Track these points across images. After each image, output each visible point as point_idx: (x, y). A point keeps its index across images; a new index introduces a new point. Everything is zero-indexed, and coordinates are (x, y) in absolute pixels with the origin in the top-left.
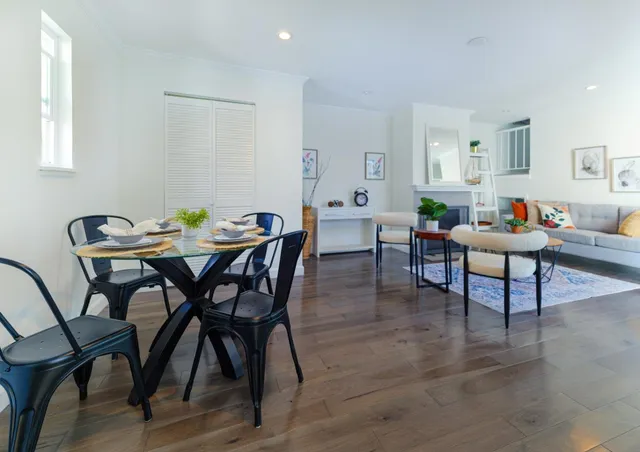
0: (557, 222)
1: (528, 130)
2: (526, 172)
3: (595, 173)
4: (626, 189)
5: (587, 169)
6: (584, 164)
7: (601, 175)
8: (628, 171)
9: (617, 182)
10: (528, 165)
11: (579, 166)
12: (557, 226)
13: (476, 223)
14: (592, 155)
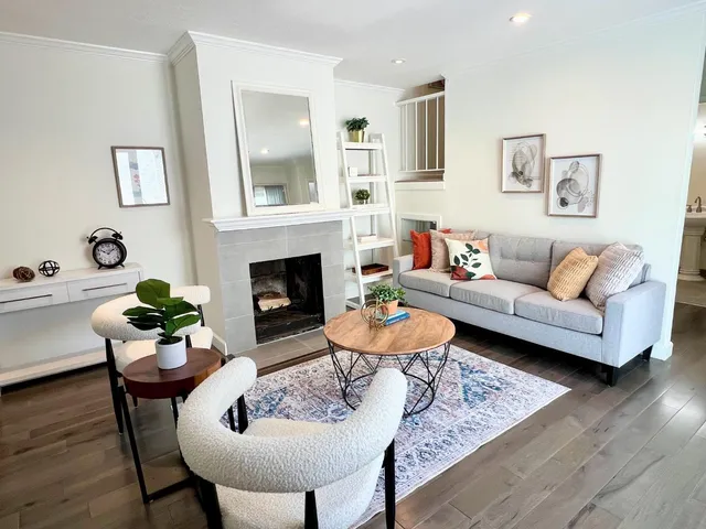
0: (470, 269)
1: (442, 99)
2: (439, 177)
3: (528, 181)
4: (565, 211)
5: (517, 174)
6: (514, 166)
7: (535, 186)
8: (570, 180)
9: (554, 197)
10: (442, 165)
11: (508, 169)
12: (469, 277)
13: (359, 270)
14: (525, 150)
